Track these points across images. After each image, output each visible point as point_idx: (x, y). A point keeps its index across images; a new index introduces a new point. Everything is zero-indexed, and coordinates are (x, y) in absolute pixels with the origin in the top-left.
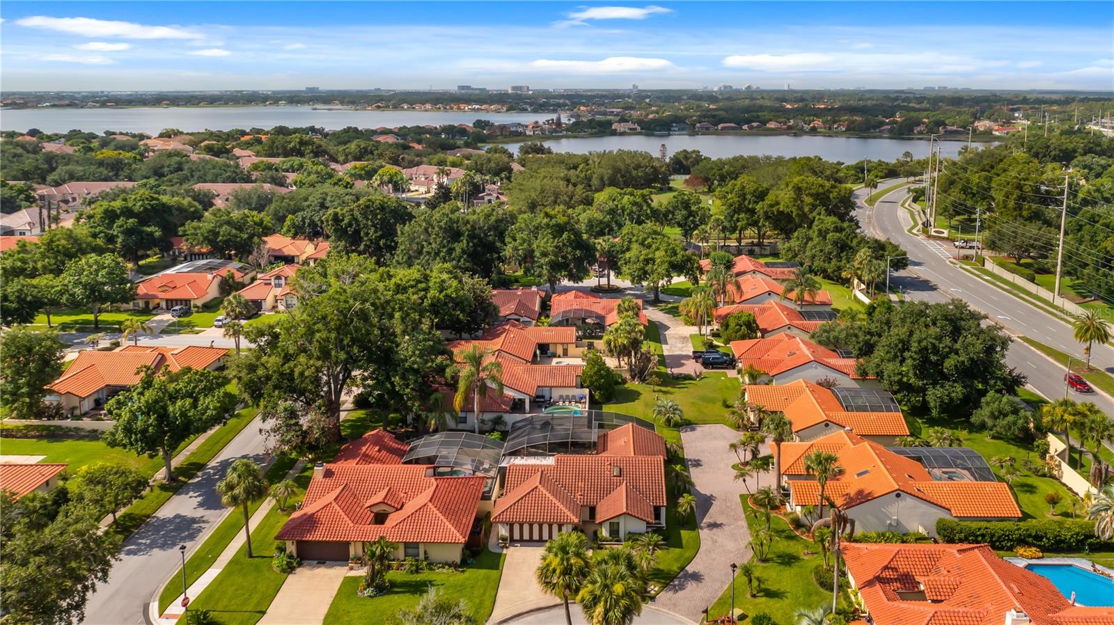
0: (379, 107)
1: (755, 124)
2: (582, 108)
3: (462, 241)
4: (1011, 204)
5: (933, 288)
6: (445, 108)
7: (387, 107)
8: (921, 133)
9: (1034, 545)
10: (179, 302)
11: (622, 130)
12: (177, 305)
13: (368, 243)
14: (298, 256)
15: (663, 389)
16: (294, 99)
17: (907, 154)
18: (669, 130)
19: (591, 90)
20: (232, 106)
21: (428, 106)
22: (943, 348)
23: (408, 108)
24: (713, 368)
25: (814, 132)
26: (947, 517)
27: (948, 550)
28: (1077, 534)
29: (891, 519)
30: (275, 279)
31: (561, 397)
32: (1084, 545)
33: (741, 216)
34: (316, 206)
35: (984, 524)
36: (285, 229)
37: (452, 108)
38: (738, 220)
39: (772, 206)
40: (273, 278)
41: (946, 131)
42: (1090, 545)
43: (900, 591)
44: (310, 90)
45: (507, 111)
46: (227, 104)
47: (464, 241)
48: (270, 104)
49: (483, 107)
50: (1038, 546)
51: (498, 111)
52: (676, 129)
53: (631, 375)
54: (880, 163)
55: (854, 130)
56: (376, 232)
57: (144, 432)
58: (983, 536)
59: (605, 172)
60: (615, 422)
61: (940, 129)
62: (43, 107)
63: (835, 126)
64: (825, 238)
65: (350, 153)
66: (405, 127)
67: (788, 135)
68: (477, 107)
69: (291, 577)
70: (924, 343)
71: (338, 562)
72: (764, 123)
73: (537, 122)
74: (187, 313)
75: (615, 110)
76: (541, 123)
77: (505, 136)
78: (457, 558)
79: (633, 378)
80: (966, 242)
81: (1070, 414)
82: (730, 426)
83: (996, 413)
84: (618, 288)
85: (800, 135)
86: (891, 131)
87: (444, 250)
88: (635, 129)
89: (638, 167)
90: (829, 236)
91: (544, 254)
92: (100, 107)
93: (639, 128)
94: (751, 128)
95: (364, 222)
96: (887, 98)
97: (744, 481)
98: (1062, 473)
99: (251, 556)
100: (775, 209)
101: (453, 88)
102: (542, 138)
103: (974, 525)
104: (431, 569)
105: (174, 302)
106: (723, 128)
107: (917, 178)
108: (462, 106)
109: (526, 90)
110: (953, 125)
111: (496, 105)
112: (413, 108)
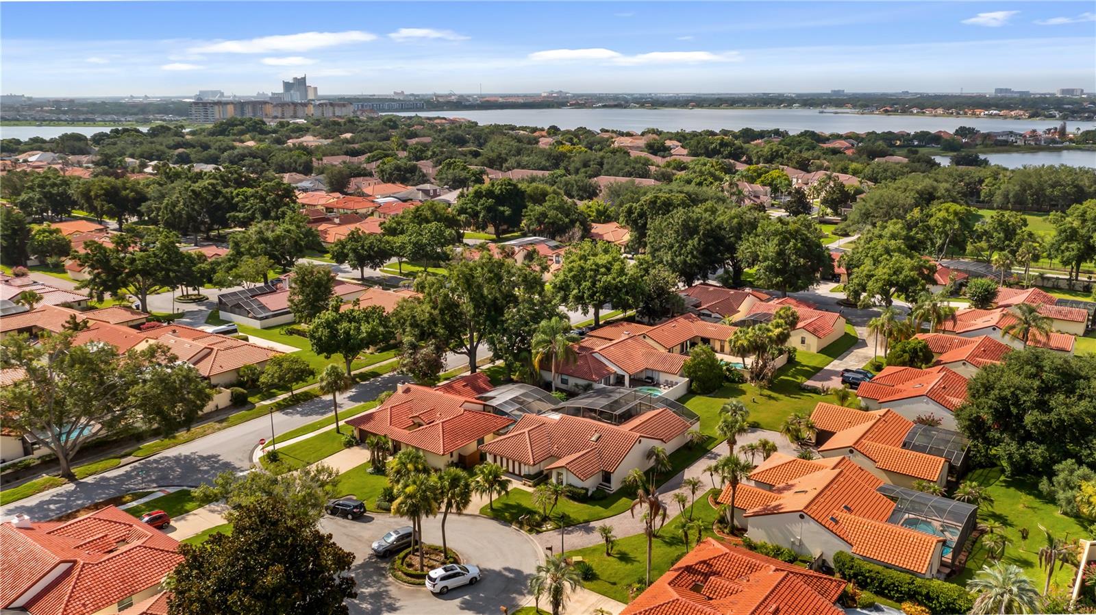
0: (886, 111)
6: (959, 114)
7: (896, 111)
9: (922, 604)
16: (809, 101)
20: (749, 108)
21: (940, 111)
22: (1025, 401)
23: (918, 112)
29: (795, 537)
35: (880, 568)
37: (965, 113)
44: (836, 92)
45: (1030, 117)
46: (745, 106)
48: (784, 106)
49: (1002, 113)
51: (1017, 118)
53: (751, 377)
58: (872, 578)
59: (1011, 187)
62: (597, 107)
66: (874, 133)
68: (995, 112)
69: (347, 450)
73: (1034, 131)
79: (752, 380)
92: (639, 108)
97: (711, 475)
99: (338, 432)
101: (990, 91)
103: (869, 566)
111: (1017, 111)
112: (924, 113)
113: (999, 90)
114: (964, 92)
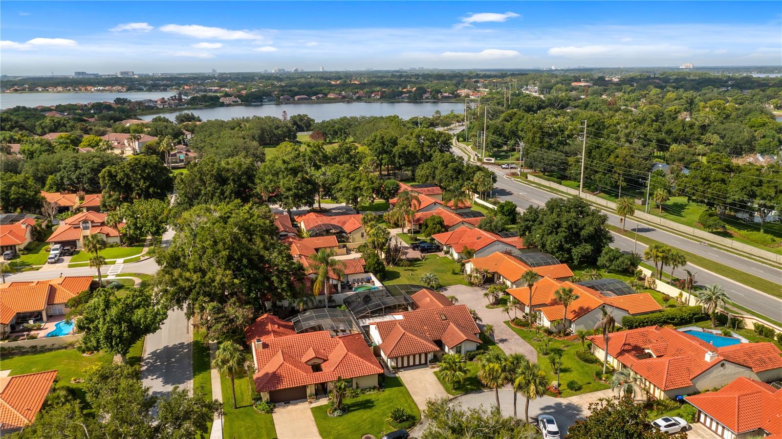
0: (16, 90)
1: (320, 96)
2: (186, 87)
3: (229, 184)
4: (538, 140)
5: (509, 194)
6: (75, 90)
7: (24, 90)
8: (427, 98)
9: (671, 323)
10: (9, 248)
11: (228, 102)
12: (7, 250)
13: (139, 192)
14: (72, 206)
15: (411, 268)
17: (438, 112)
18: (261, 101)
19: (183, 74)
21: (60, 89)
23: (42, 90)
24: (427, 253)
25: (359, 99)
26: (627, 315)
27: (649, 330)
28: (690, 314)
30: (83, 223)
31: (354, 280)
32: (692, 319)
33: (384, 156)
34: (71, 167)
35: (646, 316)
36: (47, 187)
37: (80, 90)
38: (382, 159)
39: (404, 148)
40: (81, 223)
41: (442, 97)
42: (695, 318)
43: (637, 355)
45: (127, 91)
47: (232, 184)
49: (107, 88)
50: (672, 324)
51: (119, 91)
52: (267, 100)
53: (387, 262)
54: (425, 119)
55: (385, 98)
56: (145, 183)
57: (120, 336)
58: (647, 322)
60: (413, 289)
61: (439, 95)
63: (373, 95)
64: (446, 166)
65: (46, 126)
66: (60, 105)
67: (343, 102)
68: (101, 88)
69: (274, 415)
70: (570, 222)
71: (300, 400)
72: (326, 95)
73: (162, 99)
74: (15, 256)
75: (213, 88)
76: (166, 99)
77: (143, 110)
78: (376, 384)
79: (388, 264)
80: (508, 165)
81: (660, 253)
82: (466, 285)
83: (612, 258)
84: (326, 209)
85: (351, 102)
86: (409, 98)
87: (218, 191)
88: (237, 101)
89: (277, 128)
90: (449, 165)
91: (289, 189)
93: (240, 101)
94: (318, 98)
95: (135, 176)
96: (393, 76)
97: (508, 313)
98: (656, 285)
99: (236, 408)
100: (406, 150)
101: (71, 74)
102: (171, 110)
103: (642, 317)
104: (363, 393)
105: (5, 249)
106: (299, 99)
107: (448, 127)
108: (89, 88)
109: (131, 74)
110: (445, 92)
111: (117, 87)
112: (47, 90)
113: (78, 73)
114: (55, 75)
